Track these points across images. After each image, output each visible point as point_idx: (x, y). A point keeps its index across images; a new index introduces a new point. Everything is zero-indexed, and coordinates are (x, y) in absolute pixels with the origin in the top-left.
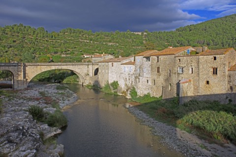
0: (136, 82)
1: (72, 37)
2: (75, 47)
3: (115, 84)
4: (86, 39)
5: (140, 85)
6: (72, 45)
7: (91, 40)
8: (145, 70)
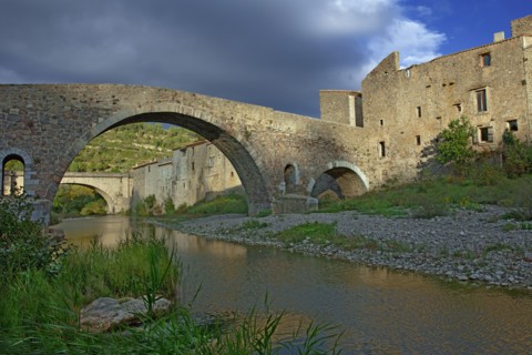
0: (173, 191)
1: (118, 137)
2: (123, 161)
3: (152, 199)
4: (148, 143)
5: (177, 194)
6: (117, 156)
7: (159, 144)
8: (182, 169)
